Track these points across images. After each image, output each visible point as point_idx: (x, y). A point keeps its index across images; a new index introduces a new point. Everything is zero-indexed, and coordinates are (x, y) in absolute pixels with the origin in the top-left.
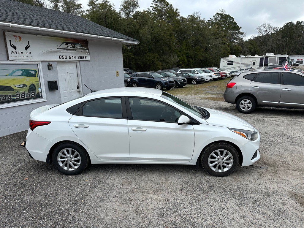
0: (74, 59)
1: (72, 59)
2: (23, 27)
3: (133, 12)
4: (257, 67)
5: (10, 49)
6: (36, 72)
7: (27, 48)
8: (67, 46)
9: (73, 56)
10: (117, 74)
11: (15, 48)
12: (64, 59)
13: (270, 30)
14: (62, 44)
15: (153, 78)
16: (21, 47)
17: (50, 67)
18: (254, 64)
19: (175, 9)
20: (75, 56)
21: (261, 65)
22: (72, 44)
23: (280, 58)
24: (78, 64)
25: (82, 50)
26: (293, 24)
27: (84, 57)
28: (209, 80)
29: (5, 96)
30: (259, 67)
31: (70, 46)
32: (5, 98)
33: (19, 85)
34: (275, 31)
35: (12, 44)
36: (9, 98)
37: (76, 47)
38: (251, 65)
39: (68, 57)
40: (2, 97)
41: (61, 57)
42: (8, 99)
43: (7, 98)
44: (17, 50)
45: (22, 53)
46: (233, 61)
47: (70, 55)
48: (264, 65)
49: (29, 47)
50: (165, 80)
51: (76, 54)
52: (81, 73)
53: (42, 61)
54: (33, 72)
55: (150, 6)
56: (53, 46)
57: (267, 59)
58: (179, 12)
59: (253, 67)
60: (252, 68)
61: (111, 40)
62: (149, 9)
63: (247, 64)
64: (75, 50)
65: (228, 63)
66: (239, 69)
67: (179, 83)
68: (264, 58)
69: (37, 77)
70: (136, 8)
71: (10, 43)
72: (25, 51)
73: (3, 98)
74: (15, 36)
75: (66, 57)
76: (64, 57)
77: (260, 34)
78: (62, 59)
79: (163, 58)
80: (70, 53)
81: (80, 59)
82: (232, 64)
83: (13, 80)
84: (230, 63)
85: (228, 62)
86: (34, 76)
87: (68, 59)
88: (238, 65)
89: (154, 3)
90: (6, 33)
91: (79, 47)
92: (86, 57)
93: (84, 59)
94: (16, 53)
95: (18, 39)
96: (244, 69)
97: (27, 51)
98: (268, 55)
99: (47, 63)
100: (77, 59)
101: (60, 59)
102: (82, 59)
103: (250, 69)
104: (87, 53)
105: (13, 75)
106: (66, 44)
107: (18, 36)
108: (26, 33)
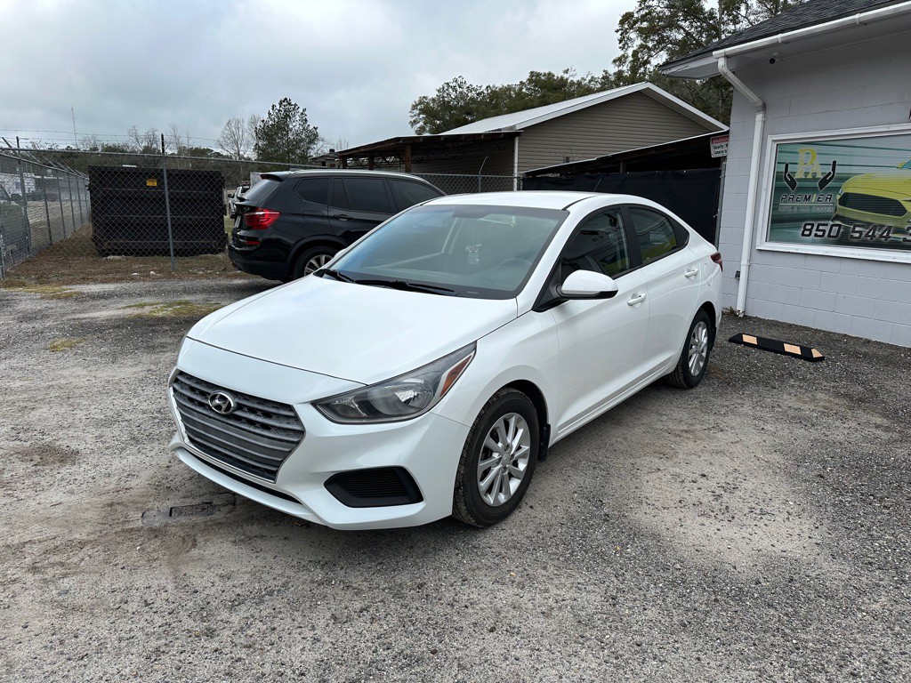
29: (875, 228)
32: (874, 232)
36: (885, 234)
40: (867, 228)
42: (881, 236)
43: (878, 233)
73: (869, 232)
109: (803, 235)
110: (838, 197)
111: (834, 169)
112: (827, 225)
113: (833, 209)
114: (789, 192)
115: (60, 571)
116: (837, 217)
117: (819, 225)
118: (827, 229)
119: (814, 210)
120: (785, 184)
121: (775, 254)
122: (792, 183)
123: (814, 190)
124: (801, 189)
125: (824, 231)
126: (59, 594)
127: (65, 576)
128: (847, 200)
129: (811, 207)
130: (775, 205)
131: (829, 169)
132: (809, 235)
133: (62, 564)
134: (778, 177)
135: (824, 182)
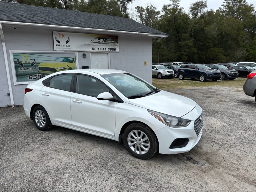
0: (105, 51)
1: (103, 50)
2: (60, 27)
3: (201, 12)
5: (56, 43)
6: (73, 59)
7: (67, 42)
8: (99, 40)
9: (104, 48)
10: (145, 63)
11: (59, 42)
12: (96, 50)
14: (95, 39)
15: (198, 69)
16: (63, 42)
17: (84, 56)
19: (249, 5)
20: (106, 48)
22: (103, 39)
24: (109, 54)
25: (112, 44)
27: (114, 49)
31: (102, 40)
33: (61, 68)
35: (57, 40)
37: (107, 41)
39: (100, 49)
41: (94, 49)
44: (60, 44)
45: (64, 46)
47: (101, 47)
49: (69, 41)
50: (210, 71)
51: (107, 47)
52: (110, 61)
53: (79, 52)
54: (72, 60)
55: (222, 5)
56: (87, 41)
58: (254, 7)
61: (136, 34)
62: (220, 8)
64: (106, 44)
67: (228, 76)
69: (75, 63)
70: (204, 8)
71: (56, 38)
72: (66, 44)
74: (59, 34)
75: (98, 49)
76: (96, 49)
78: (94, 50)
79: (228, 53)
80: (101, 46)
81: (110, 51)
83: (57, 64)
86: (72, 62)
87: (99, 50)
89: (225, 2)
90: (54, 32)
91: (109, 42)
92: (115, 49)
93: (114, 51)
94: (59, 45)
95: (61, 36)
97: (67, 44)
99: (82, 53)
100: (107, 50)
101: (93, 50)
102: (112, 51)
104: (117, 46)
105: (57, 60)
106: (98, 39)
107: (62, 34)
108: (67, 32)
109: (29, 79)
110: (38, 68)
111: (35, 61)
112: (37, 75)
113: (37, 71)
114: (21, 67)
115: (234, 165)
116: (39, 73)
117: (34, 76)
118: (37, 76)
119: (31, 72)
120: (18, 65)
121: (22, 85)
122: (22, 65)
123: (30, 66)
124: (25, 66)
125: (36, 77)
126: (239, 161)
127: (234, 164)
128: (40, 69)
129: (30, 71)
130: (17, 71)
131: (34, 61)
132: (32, 78)
133: (232, 166)
134: (15, 63)
135: (33, 64)
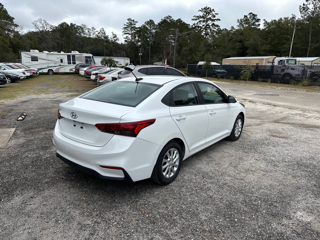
4: (66, 64)
13: (47, 27)
18: (62, 61)
21: (69, 63)
23: (86, 57)
26: (67, 25)
28: (23, 78)
30: (67, 64)
34: (52, 29)
38: (59, 62)
46: (37, 57)
48: (72, 63)
57: (74, 56)
59: (62, 64)
60: (60, 65)
63: (54, 61)
65: (31, 59)
66: (46, 66)
68: (71, 56)
77: (38, 29)
82: (38, 61)
84: (34, 59)
85: (31, 57)
88: (45, 62)
96: (52, 67)
98: (73, 53)
103: (59, 66)
